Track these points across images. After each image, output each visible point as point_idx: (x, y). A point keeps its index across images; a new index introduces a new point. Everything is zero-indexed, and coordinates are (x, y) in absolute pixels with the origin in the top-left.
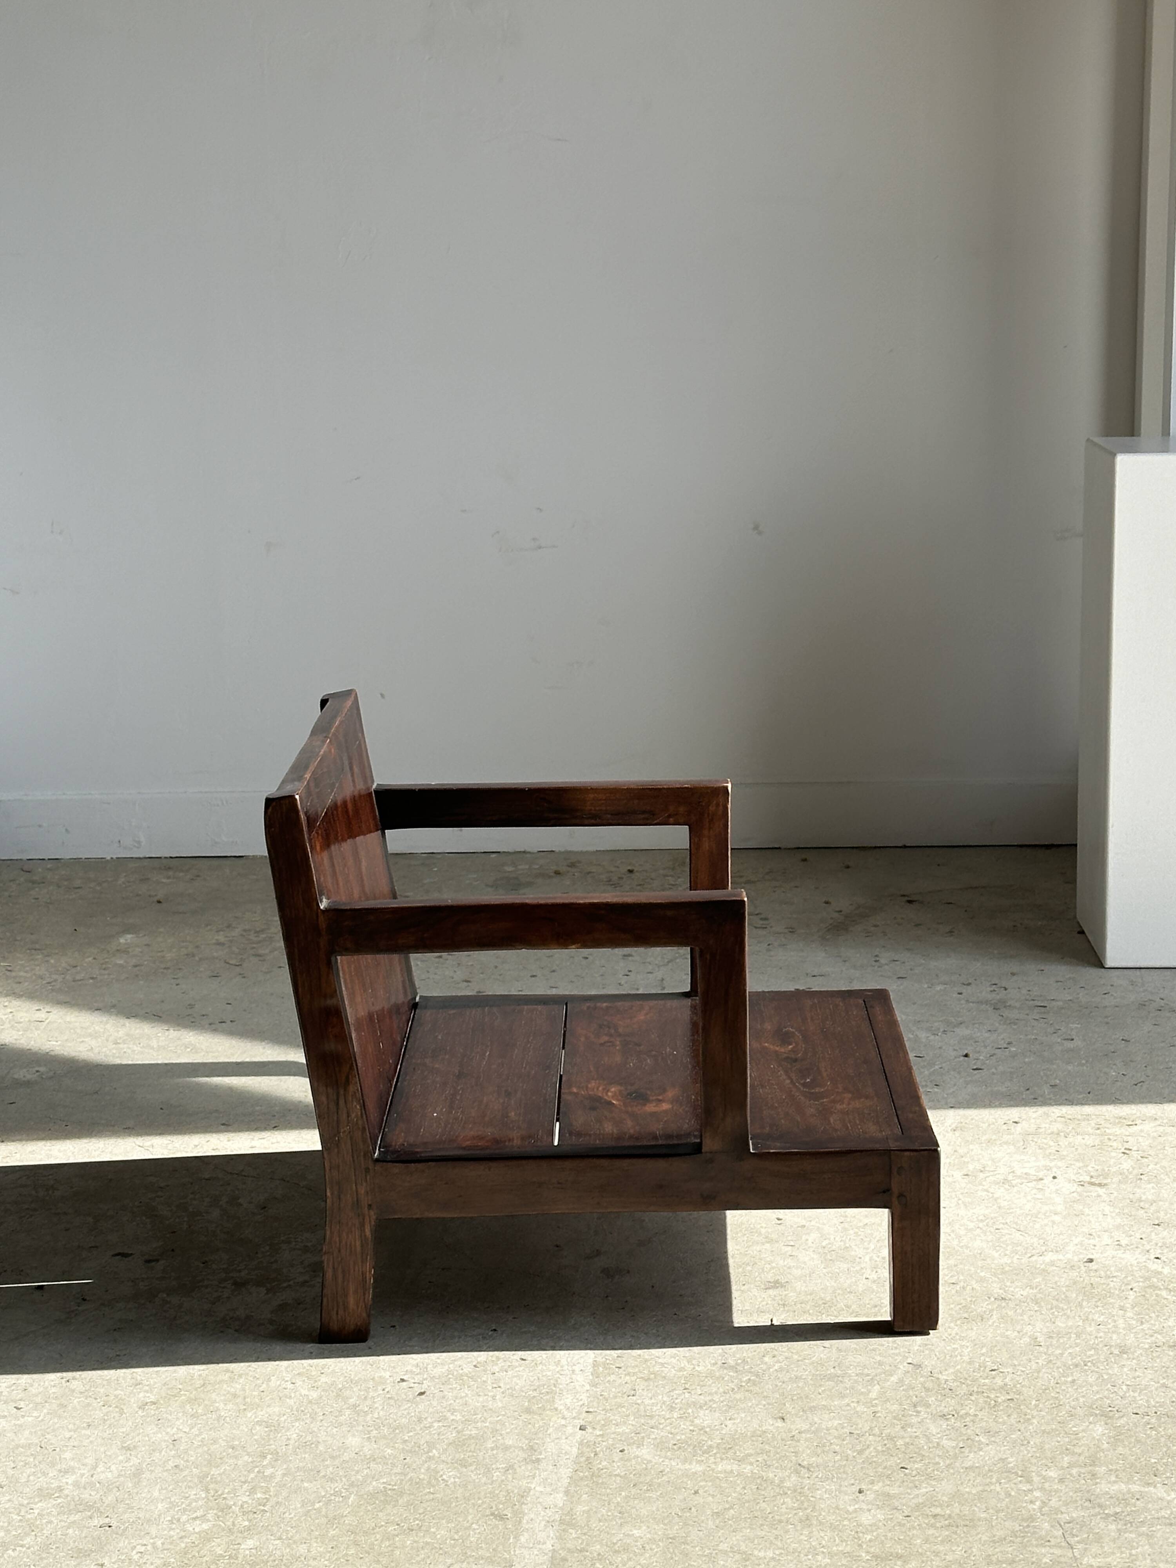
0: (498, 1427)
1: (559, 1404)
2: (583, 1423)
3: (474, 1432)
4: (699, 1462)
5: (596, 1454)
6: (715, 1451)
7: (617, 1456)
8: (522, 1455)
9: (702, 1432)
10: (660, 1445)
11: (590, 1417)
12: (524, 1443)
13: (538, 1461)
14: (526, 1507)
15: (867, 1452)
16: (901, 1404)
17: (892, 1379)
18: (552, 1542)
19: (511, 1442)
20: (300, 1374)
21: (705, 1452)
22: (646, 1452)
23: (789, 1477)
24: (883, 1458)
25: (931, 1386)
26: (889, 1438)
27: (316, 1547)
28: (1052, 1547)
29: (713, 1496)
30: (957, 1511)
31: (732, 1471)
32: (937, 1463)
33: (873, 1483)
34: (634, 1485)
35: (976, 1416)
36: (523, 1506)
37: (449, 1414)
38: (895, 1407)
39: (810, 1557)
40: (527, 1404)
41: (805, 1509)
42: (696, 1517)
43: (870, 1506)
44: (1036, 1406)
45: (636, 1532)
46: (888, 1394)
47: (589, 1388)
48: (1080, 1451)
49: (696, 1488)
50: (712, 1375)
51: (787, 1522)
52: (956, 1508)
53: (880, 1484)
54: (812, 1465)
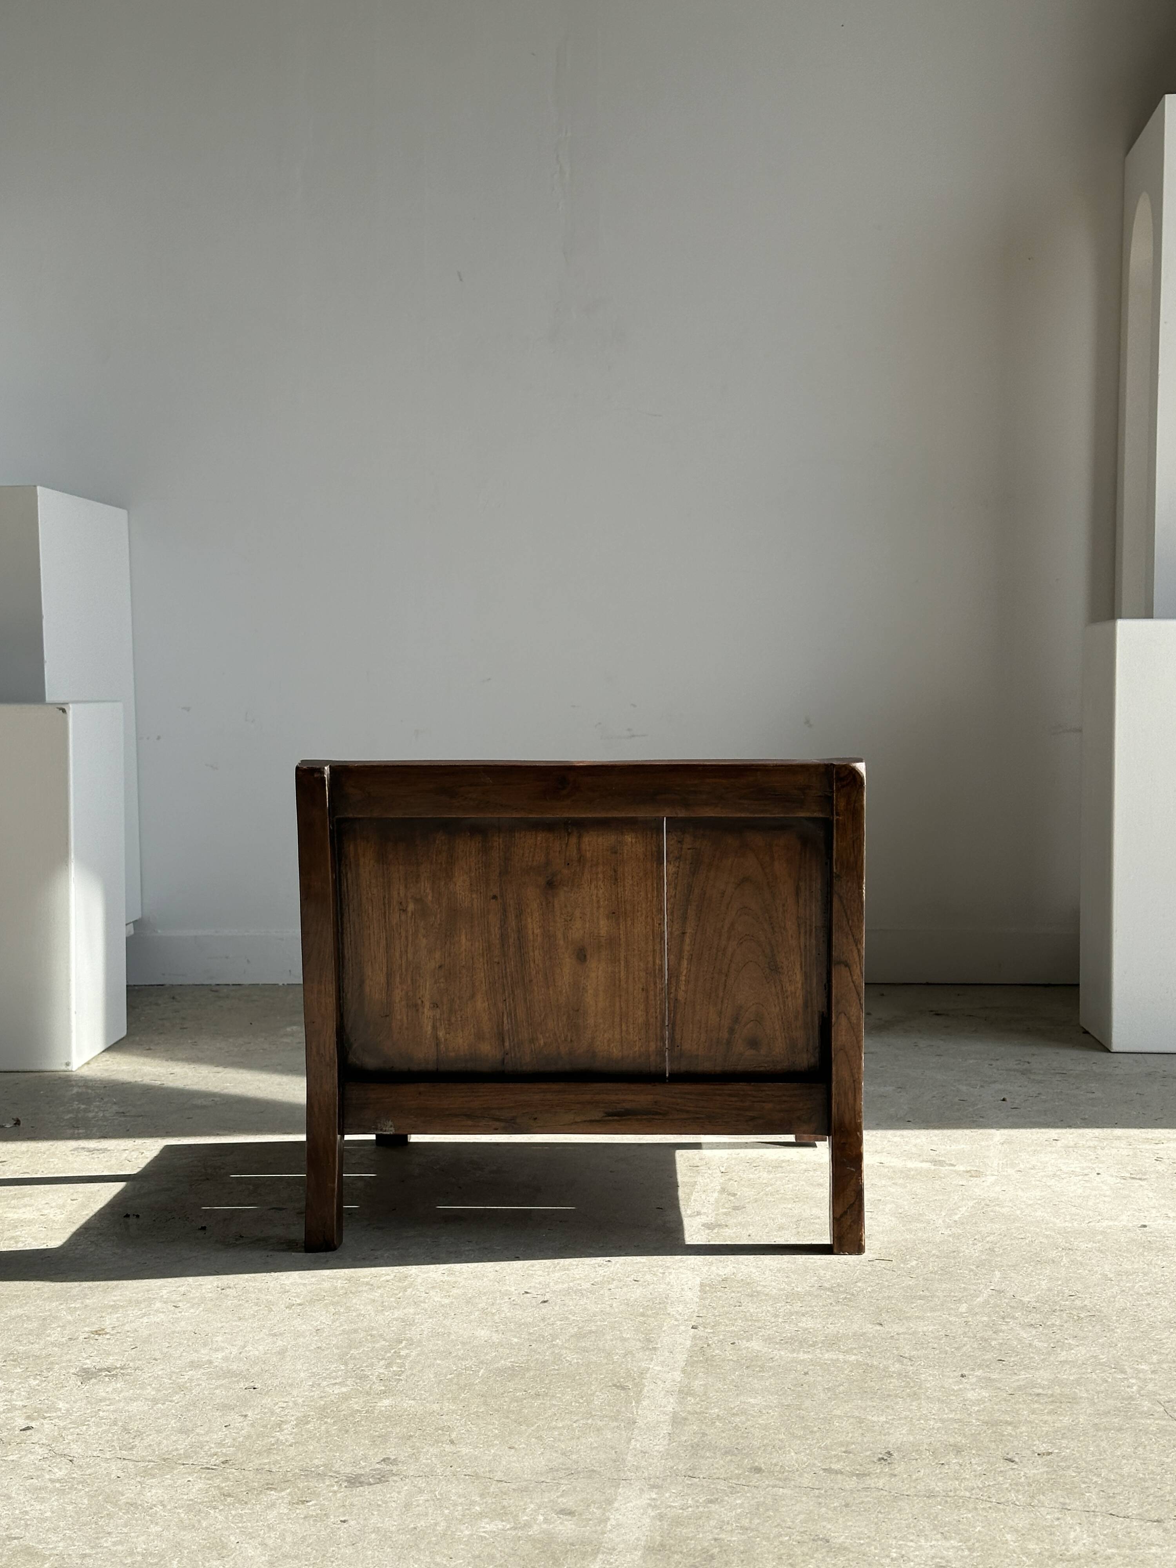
0: (617, 1325)
1: (670, 1310)
2: (694, 1324)
3: (594, 1328)
4: (804, 1352)
5: (708, 1345)
6: (820, 1345)
7: (729, 1347)
8: (640, 1345)
9: (806, 1332)
10: (768, 1340)
11: (701, 1320)
12: (641, 1337)
13: (655, 1349)
14: (645, 1380)
15: (964, 1349)
16: (990, 1316)
17: (978, 1299)
18: (672, 1406)
19: (628, 1336)
20: (433, 1287)
21: (811, 1346)
22: (755, 1345)
23: (893, 1364)
24: (980, 1353)
25: (1015, 1305)
26: (982, 1338)
27: (448, 1406)
28: (1156, 1419)
29: (822, 1376)
30: (1059, 1391)
31: (838, 1359)
32: (1032, 1358)
33: (973, 1370)
34: (747, 1367)
35: (1062, 1326)
36: (643, 1380)
37: (570, 1316)
38: (985, 1319)
39: (922, 1422)
40: (641, 1310)
41: (912, 1387)
42: (808, 1391)
43: (974, 1387)
44: (1117, 1321)
45: (752, 1401)
46: (976, 1310)
47: (698, 1300)
48: (1167, 1352)
49: (806, 1370)
50: (809, 1293)
51: (896, 1396)
52: (1057, 1390)
53: (981, 1371)
54: (913, 1357)
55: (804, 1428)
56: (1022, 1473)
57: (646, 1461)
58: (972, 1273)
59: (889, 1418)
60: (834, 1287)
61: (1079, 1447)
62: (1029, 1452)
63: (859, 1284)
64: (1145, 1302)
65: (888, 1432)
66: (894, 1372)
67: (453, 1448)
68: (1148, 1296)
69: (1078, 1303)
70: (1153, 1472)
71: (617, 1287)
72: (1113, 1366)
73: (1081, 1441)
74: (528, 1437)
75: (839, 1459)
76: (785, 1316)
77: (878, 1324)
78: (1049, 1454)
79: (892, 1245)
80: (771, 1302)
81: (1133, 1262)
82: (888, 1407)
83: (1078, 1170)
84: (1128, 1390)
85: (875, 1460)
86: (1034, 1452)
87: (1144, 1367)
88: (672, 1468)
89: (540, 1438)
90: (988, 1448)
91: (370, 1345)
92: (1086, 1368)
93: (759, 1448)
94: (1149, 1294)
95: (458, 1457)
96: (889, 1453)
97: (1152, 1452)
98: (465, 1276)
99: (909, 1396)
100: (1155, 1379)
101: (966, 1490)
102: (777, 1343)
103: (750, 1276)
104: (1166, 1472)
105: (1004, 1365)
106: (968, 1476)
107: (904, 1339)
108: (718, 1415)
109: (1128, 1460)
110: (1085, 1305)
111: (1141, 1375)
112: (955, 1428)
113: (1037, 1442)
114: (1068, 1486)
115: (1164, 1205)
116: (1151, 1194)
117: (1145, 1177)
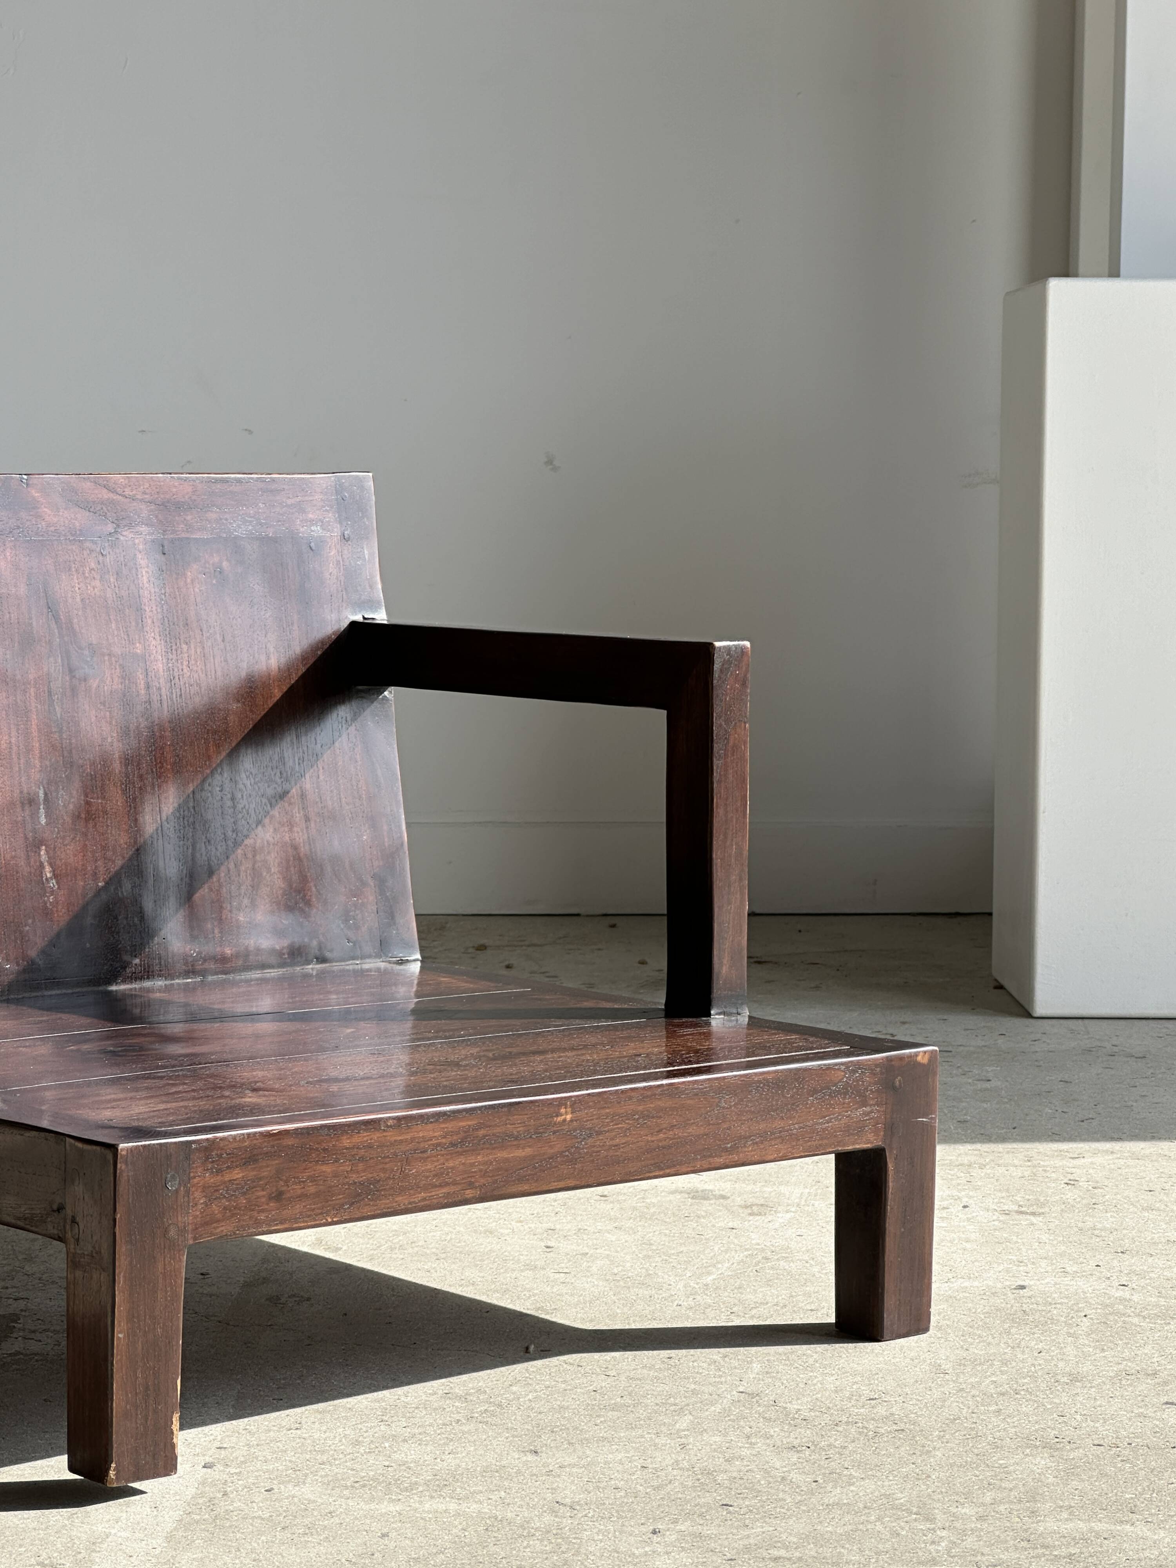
2: (208, 1460)
4: (391, 1501)
5: (224, 1494)
6: (421, 1489)
7: (260, 1497)
9: (403, 1468)
10: (333, 1483)
11: (219, 1453)
15: (669, 1488)
16: (725, 1435)
17: (713, 1408)
21: (406, 1490)
22: (308, 1491)
23: (539, 1517)
24: (694, 1494)
25: (774, 1416)
26: (703, 1471)
29: (412, 1539)
30: (813, 1553)
31: (446, 1511)
32: (781, 1500)
33: (675, 1522)
34: (284, 1528)
35: (845, 1447)
38: (717, 1439)
43: (670, 1549)
44: (940, 1437)
46: (706, 1425)
49: (385, 1531)
52: (811, 1551)
53: (688, 1523)
54: (578, 1503)
60: (470, 1394)
63: (514, 1389)
64: (994, 1408)
66: (536, 1529)
68: (1002, 1398)
69: (882, 1411)
72: (915, 1510)
77: (531, 1451)
81: (989, 1344)
84: (932, 1548)
87: (966, 1510)
92: (869, 1515)
94: (1003, 1394)
100: (982, 1530)
102: (347, 1488)
105: (729, 1512)
107: (570, 1475)
110: (892, 1414)
111: (958, 1525)
115: (1062, 1255)
116: (1044, 1237)
117: (1041, 1211)
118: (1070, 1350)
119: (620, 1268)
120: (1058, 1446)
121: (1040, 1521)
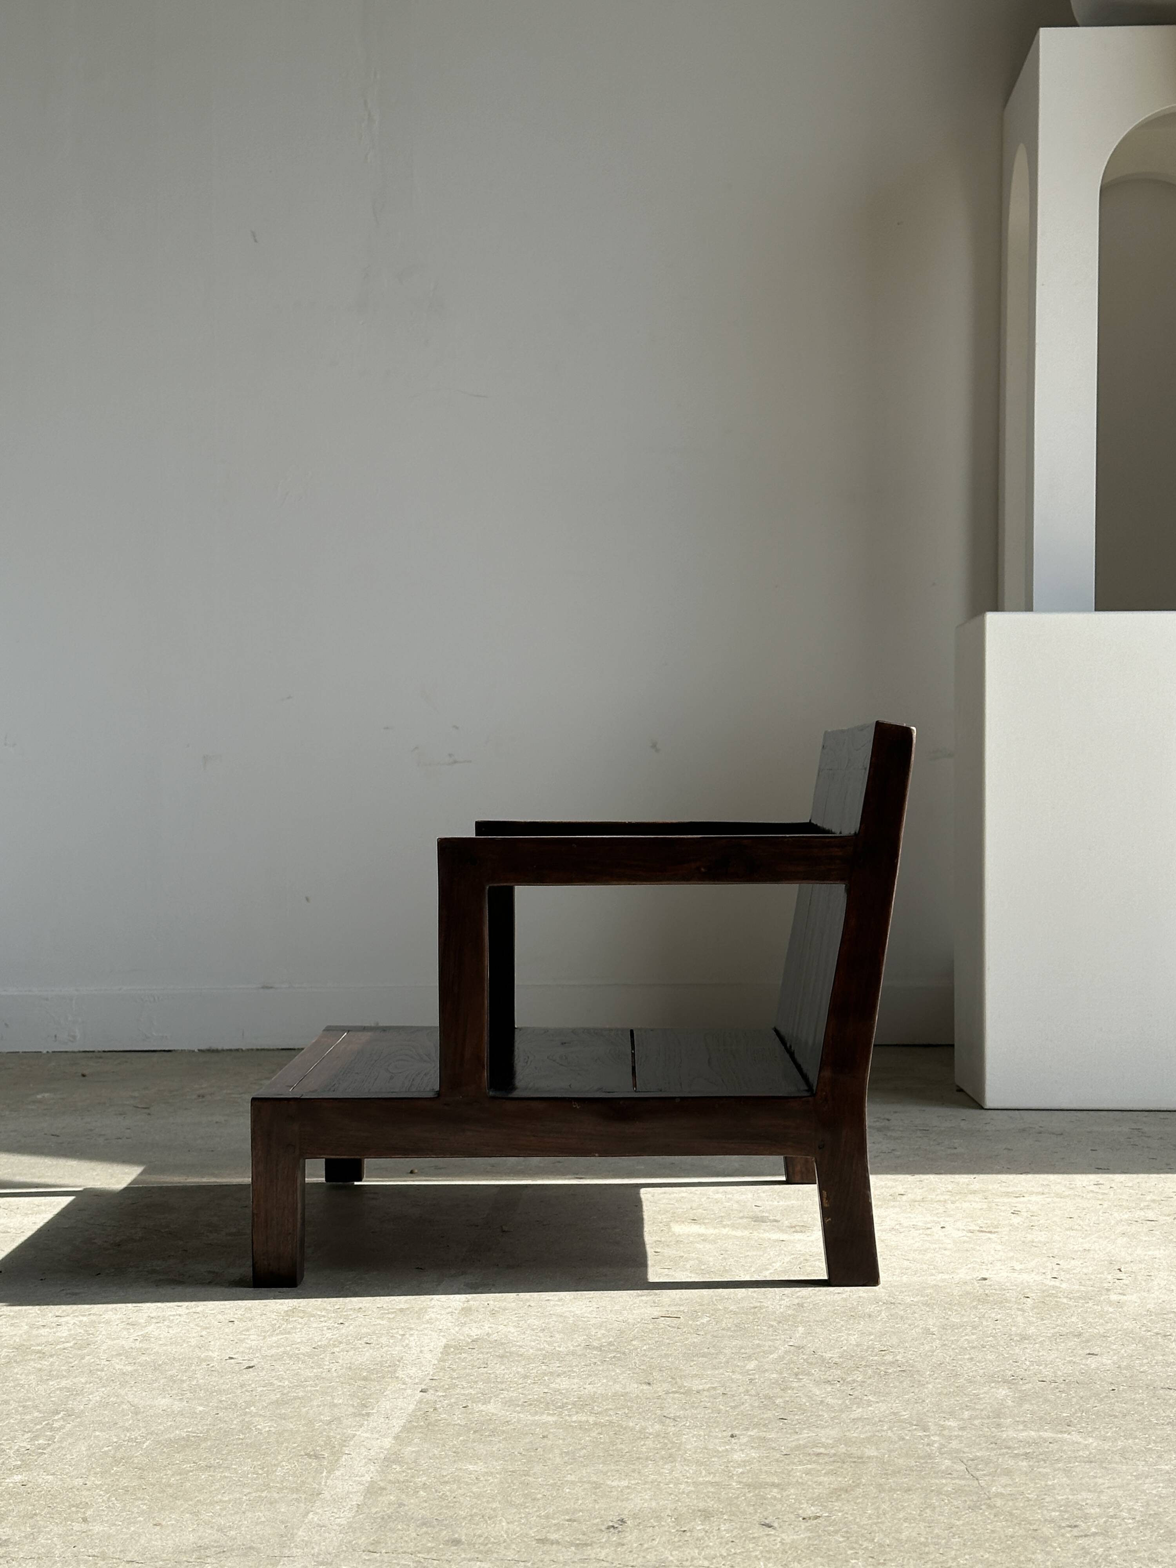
0: (330, 1390)
1: (400, 1374)
2: (423, 1387)
3: (301, 1394)
4: (549, 1414)
5: (435, 1409)
6: (570, 1407)
7: (458, 1411)
8: (351, 1410)
9: (557, 1393)
10: (509, 1403)
11: (434, 1383)
12: (356, 1402)
13: (368, 1414)
14: (347, 1448)
15: (742, 1407)
16: (781, 1373)
17: (772, 1356)
18: (371, 1475)
19: (340, 1401)
20: (119, 1355)
21: (560, 1407)
22: (492, 1408)
23: (652, 1425)
24: (759, 1412)
25: (814, 1361)
26: (767, 1397)
27: (93, 1480)
28: (954, 1479)
29: (564, 1439)
30: (844, 1451)
31: (587, 1421)
32: (820, 1416)
33: (747, 1429)
34: (475, 1432)
35: (864, 1382)
36: (344, 1448)
37: (275, 1382)
38: (775, 1376)
39: (671, 1486)
40: (365, 1374)
41: (669, 1449)
42: (543, 1455)
43: (743, 1447)
44: (930, 1375)
45: (471, 1467)
46: (766, 1367)
47: (436, 1362)
48: (982, 1407)
49: (545, 1434)
50: (573, 1353)
51: (647, 1459)
52: (842, 1449)
53: (756, 1430)
54: (679, 1417)
55: (525, 1496)
56: (779, 1539)
57: (320, 1535)
58: (771, 1329)
59: (633, 1482)
60: (604, 1346)
61: (854, 1510)
62: (793, 1517)
64: (967, 1357)
65: (626, 1498)
66: (650, 1434)
67: (84, 1526)
68: (973, 1350)
69: (889, 1358)
70: (938, 1536)
71: (342, 1350)
72: (915, 1423)
73: (858, 1504)
74: (182, 1512)
75: (559, 1527)
76: (536, 1376)
77: (645, 1383)
78: (817, 1517)
79: (684, 1302)
80: (523, 1363)
81: (963, 1315)
82: (634, 1471)
83: (920, 1224)
84: (927, 1447)
85: (603, 1528)
86: (798, 1516)
87: (951, 1422)
88: (350, 1542)
89: (197, 1514)
90: (743, 1513)
91: (19, 1417)
92: (882, 1426)
93: (464, 1518)
94: (974, 1348)
95: (88, 1536)
96: (623, 1521)
97: (941, 1514)
98: (161, 1342)
99: (662, 1458)
100: (962, 1435)
101: (705, 1559)
102: (519, 1406)
103: (506, 1336)
104: (954, 1536)
105: (784, 1423)
106: (711, 1544)
107: (673, 1399)
108: (424, 1484)
109: (910, 1523)
110: (897, 1360)
111: (945, 1432)
112: (708, 1492)
113: (805, 1506)
114: (831, 1553)
115: (1012, 1258)
116: (999, 1247)
117: (996, 1230)
118: (1020, 1319)
119: (706, 1266)
120: (1014, 1381)
121: (1003, 1431)
